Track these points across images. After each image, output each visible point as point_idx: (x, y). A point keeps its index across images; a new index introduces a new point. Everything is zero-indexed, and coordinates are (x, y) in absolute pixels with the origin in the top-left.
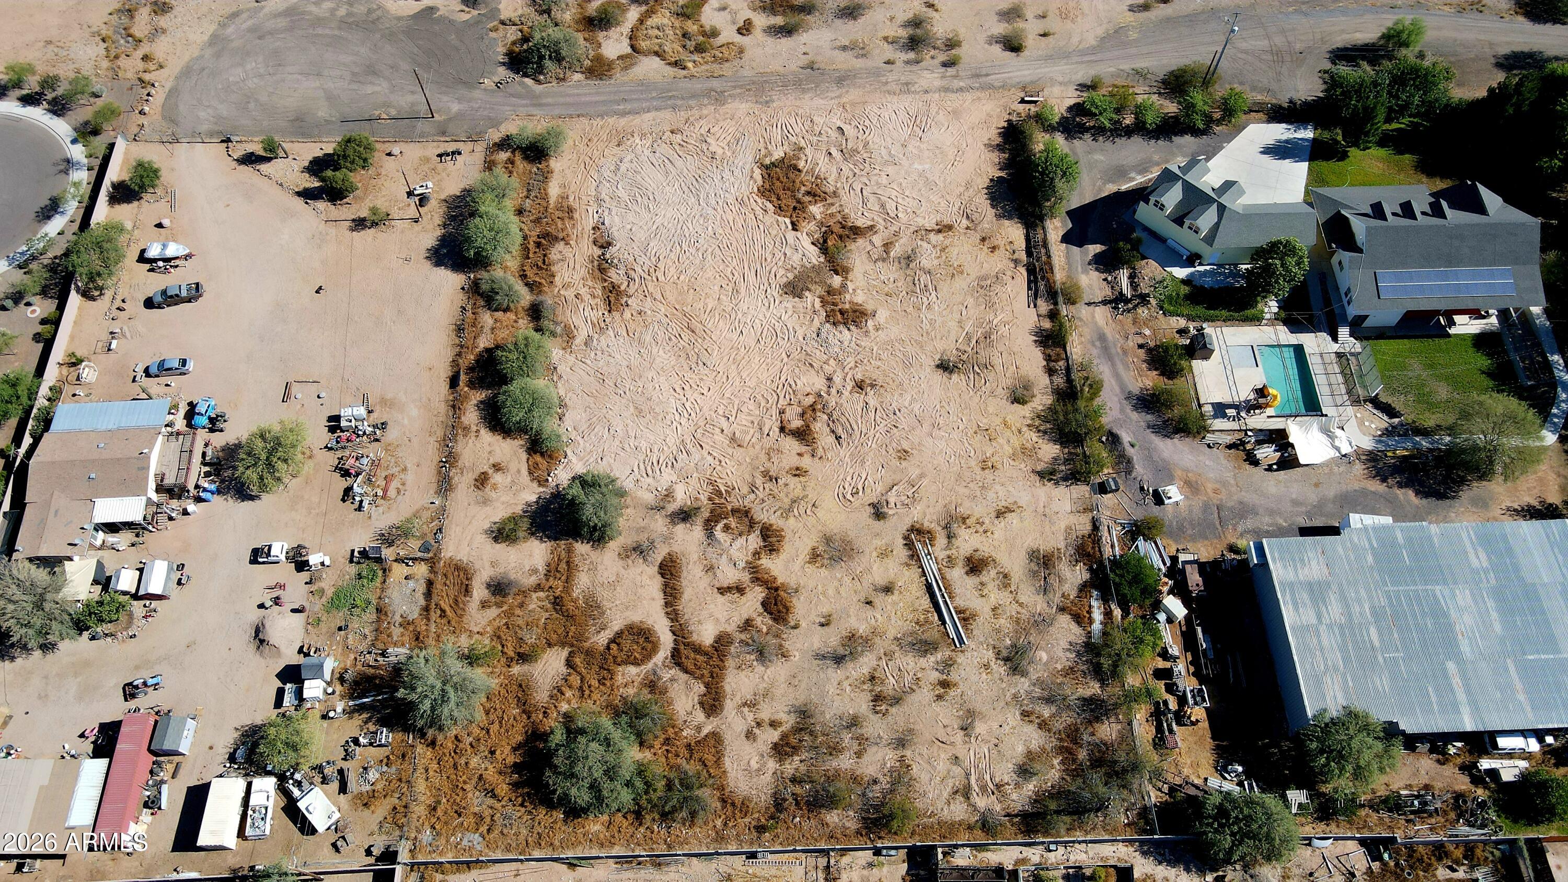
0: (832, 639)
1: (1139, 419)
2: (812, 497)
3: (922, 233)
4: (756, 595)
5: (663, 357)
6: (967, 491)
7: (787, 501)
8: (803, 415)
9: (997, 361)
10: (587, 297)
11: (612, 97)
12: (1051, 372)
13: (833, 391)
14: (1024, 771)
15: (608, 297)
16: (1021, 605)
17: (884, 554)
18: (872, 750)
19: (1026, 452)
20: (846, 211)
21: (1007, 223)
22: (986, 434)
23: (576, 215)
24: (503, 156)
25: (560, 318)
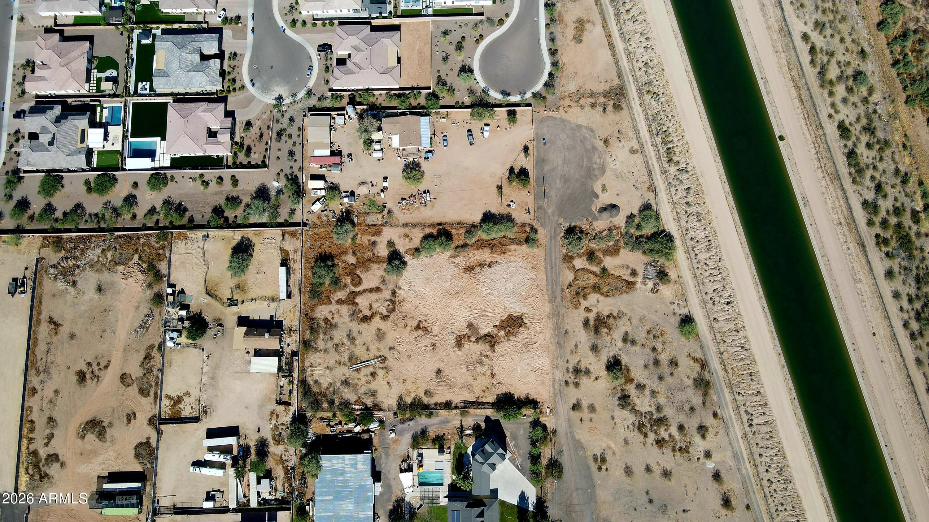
0: (355, 334)
1: (419, 429)
2: (398, 330)
3: (491, 368)
4: (369, 313)
5: (446, 285)
6: (396, 374)
7: (397, 322)
8: (425, 327)
9: (440, 388)
10: (470, 261)
11: (553, 263)
12: (436, 404)
13: (432, 337)
14: (316, 382)
15: (469, 267)
16: (361, 386)
17: (378, 349)
18: (324, 343)
19: (408, 393)
20: (502, 343)
21: (495, 397)
22: (415, 382)
23: (502, 255)
24: (528, 229)
25: (462, 253)
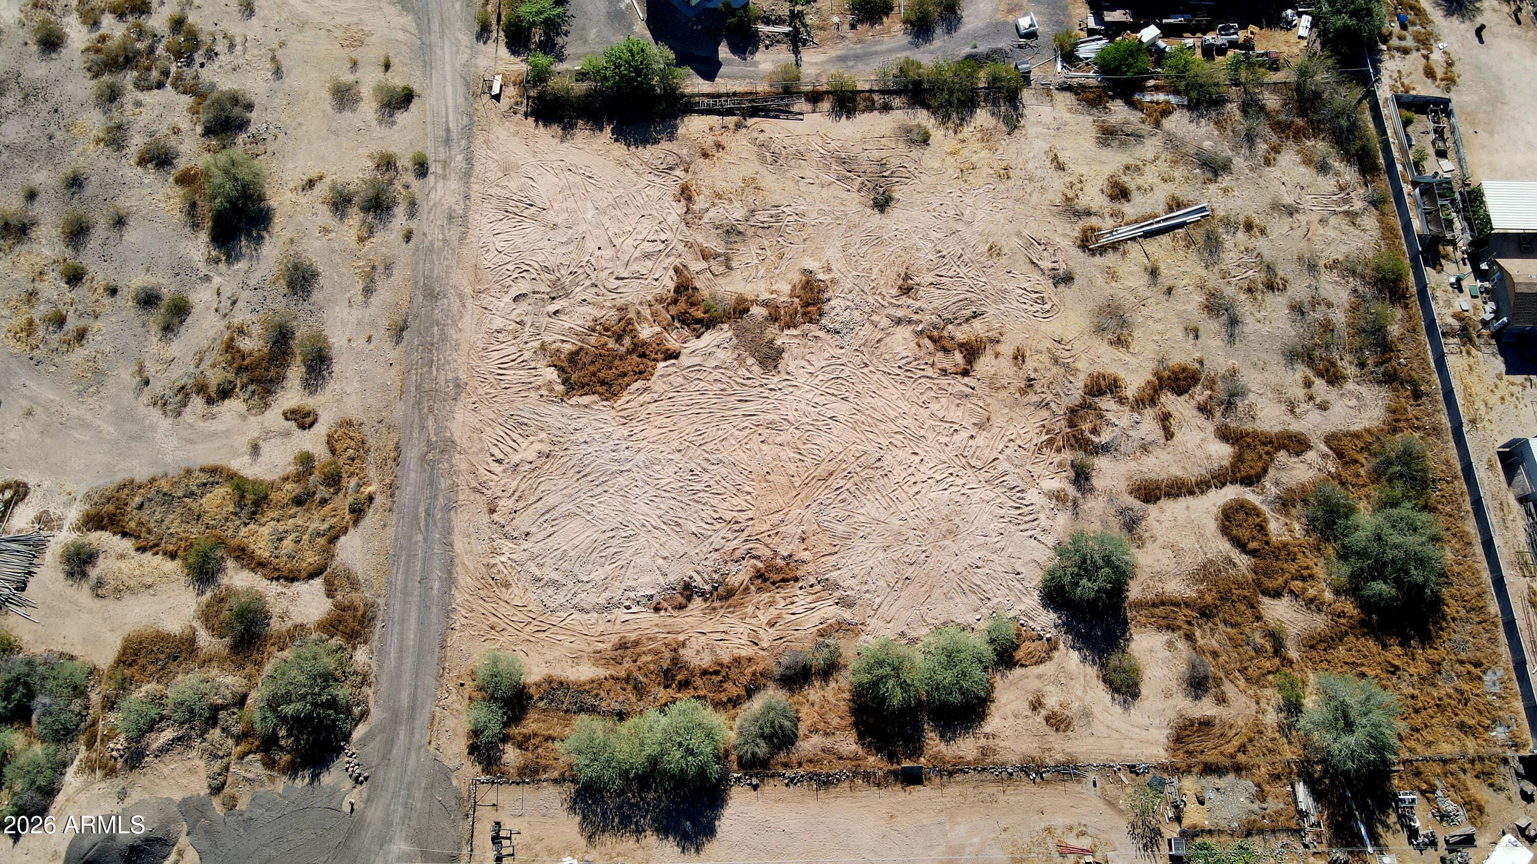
0: (1212, 327)
1: (941, 38)
2: (1049, 344)
3: (690, 218)
4: (1168, 400)
5: (869, 508)
6: (1036, 196)
7: (1055, 370)
8: (945, 350)
9: (876, 155)
10: (773, 612)
11: (414, 600)
12: (886, 108)
13: (915, 318)
14: (1323, 168)
15: (774, 583)
16: (1156, 158)
17: (1112, 275)
18: (1323, 293)
19: (986, 137)
20: (649, 298)
21: (681, 131)
22: (966, 171)
23: (633, 636)
24: (511, 755)
25: (808, 645)
